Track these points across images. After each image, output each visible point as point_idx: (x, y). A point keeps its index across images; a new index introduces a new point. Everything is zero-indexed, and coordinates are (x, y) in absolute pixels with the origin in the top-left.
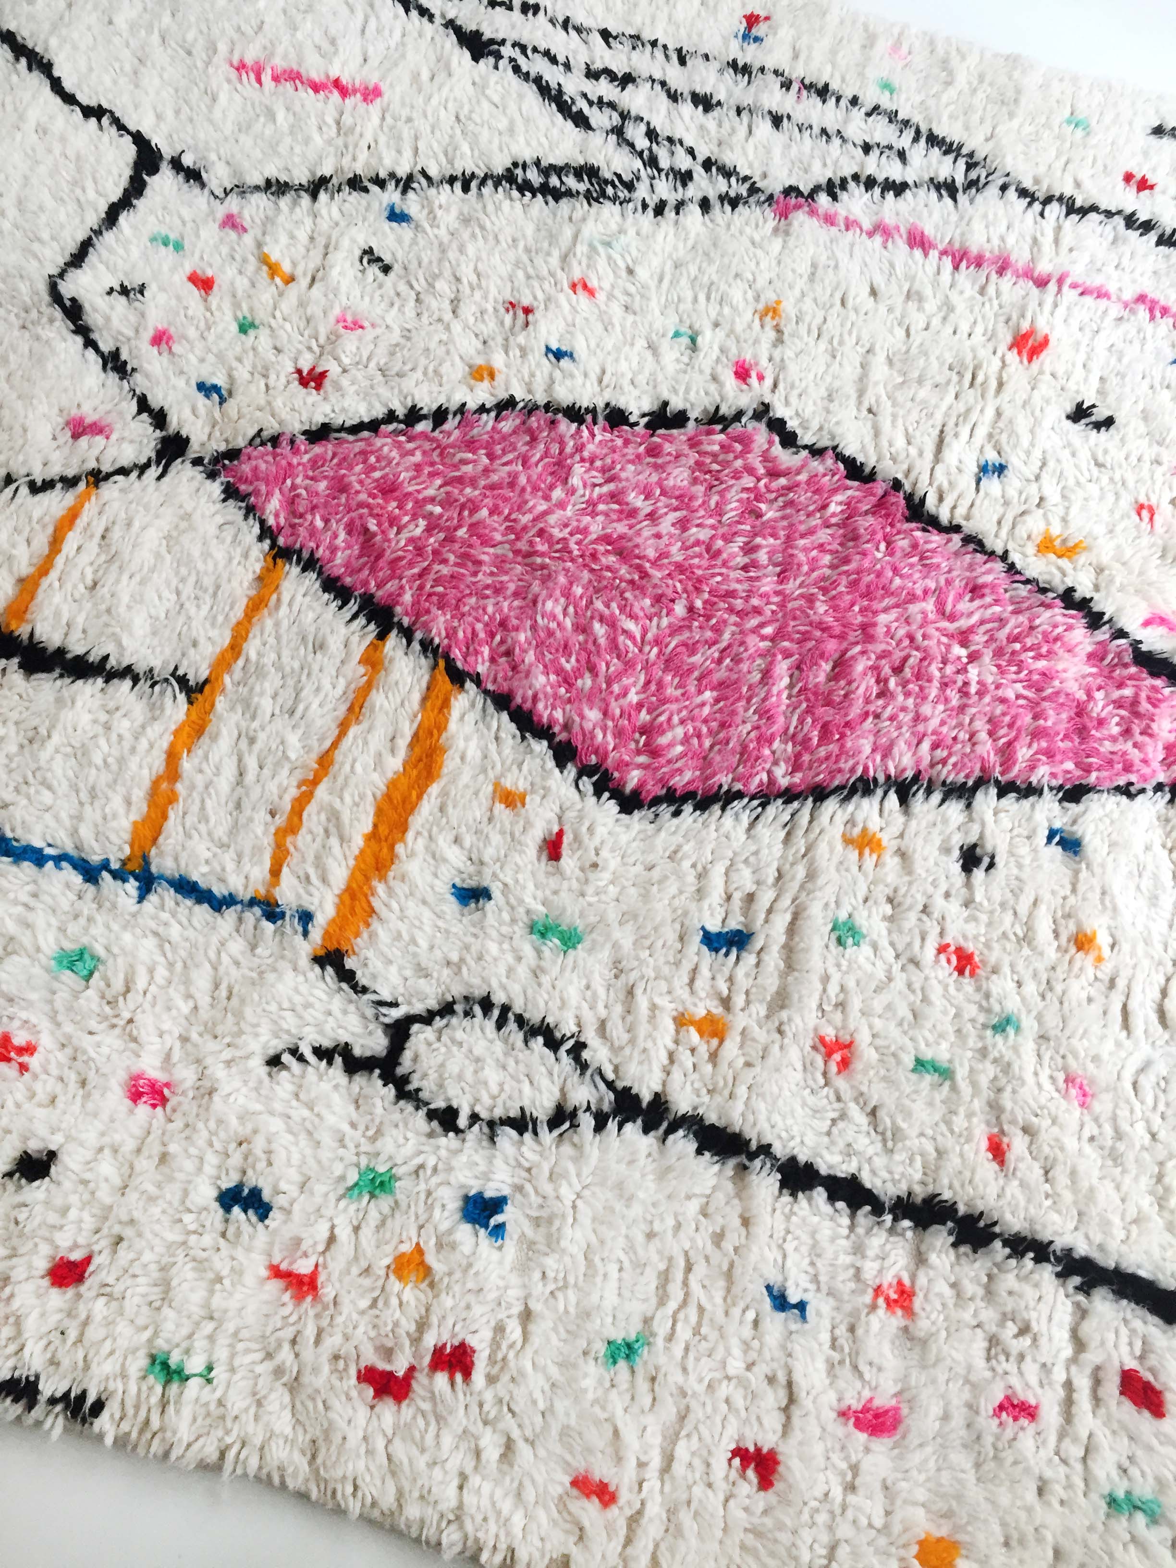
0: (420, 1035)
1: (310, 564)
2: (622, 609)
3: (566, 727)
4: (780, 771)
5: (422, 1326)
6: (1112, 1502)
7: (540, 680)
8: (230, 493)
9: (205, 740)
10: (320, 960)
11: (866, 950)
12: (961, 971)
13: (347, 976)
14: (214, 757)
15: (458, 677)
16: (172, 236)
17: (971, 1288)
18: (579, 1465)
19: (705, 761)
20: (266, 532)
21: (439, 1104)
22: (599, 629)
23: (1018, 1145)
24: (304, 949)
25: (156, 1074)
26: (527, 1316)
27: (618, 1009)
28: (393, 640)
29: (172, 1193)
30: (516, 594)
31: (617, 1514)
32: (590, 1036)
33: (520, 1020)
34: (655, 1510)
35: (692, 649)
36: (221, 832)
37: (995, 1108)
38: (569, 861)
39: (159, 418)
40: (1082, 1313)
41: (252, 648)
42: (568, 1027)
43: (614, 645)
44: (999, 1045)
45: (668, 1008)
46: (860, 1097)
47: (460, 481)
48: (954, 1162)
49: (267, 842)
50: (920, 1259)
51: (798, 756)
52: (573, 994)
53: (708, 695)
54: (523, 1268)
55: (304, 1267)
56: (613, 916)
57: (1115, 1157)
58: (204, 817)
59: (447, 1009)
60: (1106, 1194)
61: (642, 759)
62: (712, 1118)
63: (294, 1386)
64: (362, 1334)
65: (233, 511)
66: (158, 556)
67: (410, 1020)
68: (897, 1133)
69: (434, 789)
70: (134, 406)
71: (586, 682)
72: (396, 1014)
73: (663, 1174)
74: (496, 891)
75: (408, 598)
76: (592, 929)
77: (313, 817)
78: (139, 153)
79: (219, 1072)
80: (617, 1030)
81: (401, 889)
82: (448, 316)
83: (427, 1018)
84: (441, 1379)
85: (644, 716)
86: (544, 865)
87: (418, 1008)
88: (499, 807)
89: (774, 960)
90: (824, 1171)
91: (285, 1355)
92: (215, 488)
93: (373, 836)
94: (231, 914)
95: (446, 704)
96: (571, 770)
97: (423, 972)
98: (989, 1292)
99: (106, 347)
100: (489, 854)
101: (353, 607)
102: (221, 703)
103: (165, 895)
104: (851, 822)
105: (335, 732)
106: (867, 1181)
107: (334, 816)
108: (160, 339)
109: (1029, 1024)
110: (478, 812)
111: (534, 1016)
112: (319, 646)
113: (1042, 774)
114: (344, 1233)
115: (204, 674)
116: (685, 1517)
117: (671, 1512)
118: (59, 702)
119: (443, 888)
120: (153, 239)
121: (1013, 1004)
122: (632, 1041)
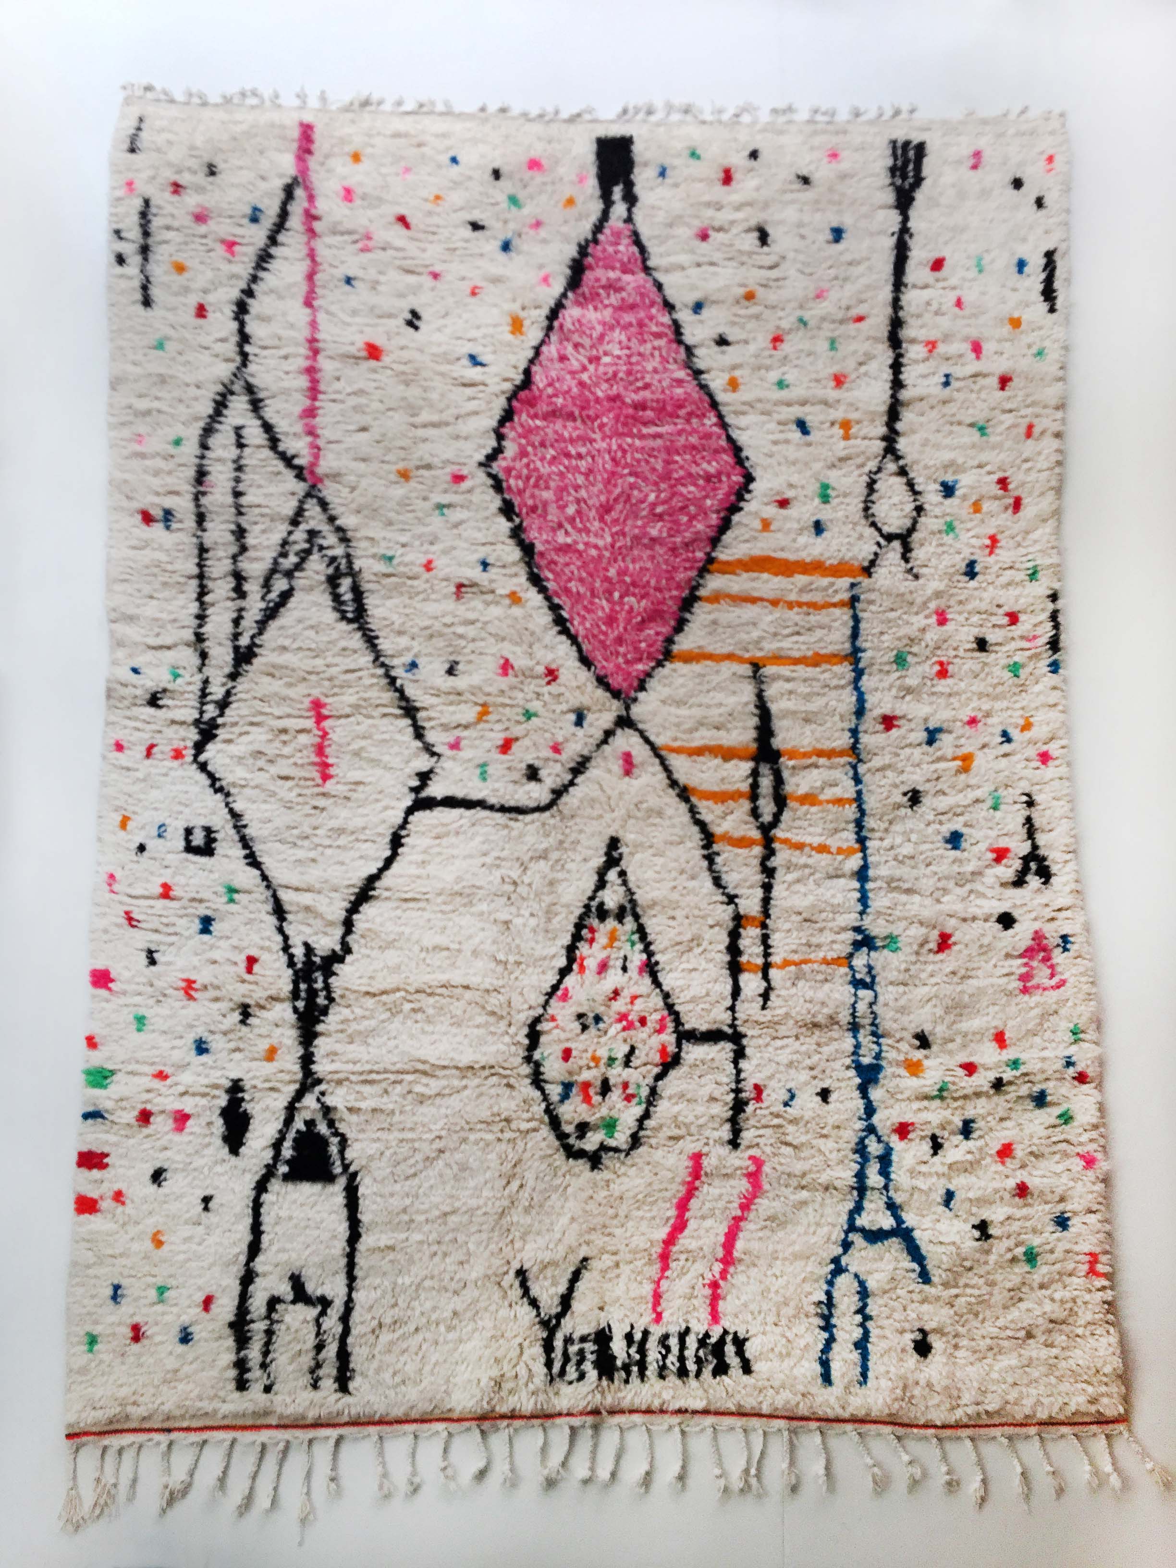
0: (886, 529)
1: (670, 641)
2: (643, 502)
3: (718, 512)
4: (707, 422)
5: (996, 498)
6: (980, 271)
7: (700, 527)
8: (642, 688)
9: (782, 653)
10: (870, 575)
11: (786, 377)
12: (782, 341)
13: (873, 563)
14: (789, 646)
15: (710, 560)
16: (478, 771)
17: (920, 322)
18: (1023, 437)
19: (716, 451)
20: (660, 664)
21: (914, 514)
22: (659, 509)
23: (855, 312)
24: (866, 582)
25: (935, 617)
26: (980, 466)
27: (850, 462)
28: (702, 592)
29: (976, 593)
30: (652, 549)
31: (1035, 421)
32: (866, 469)
33: (869, 495)
34: (1029, 411)
35: (654, 470)
36: (825, 631)
37: (842, 322)
38: (789, 494)
39: (608, 734)
40: (915, 286)
41: (726, 650)
42: (866, 479)
43: (664, 502)
44: (812, 323)
45: (843, 443)
46: (856, 369)
47: (592, 591)
48: (872, 333)
49: (824, 611)
50: (913, 341)
51: (698, 416)
52: (850, 480)
53: (677, 458)
54: (964, 471)
55: (988, 542)
56: (809, 473)
57: (846, 279)
58: (821, 640)
59: (873, 525)
60: (864, 281)
61: (724, 478)
62: (885, 418)
63: (1027, 533)
64: (1004, 516)
65: (651, 684)
66: (690, 707)
67: (882, 535)
68: (865, 354)
69: (773, 555)
70: (605, 747)
71: (692, 509)
72: (883, 542)
73: (914, 432)
74: (814, 519)
75: (675, 593)
76: (817, 480)
77: (806, 598)
78: (418, 809)
79: (929, 592)
80: (859, 461)
81: (827, 555)
82: (479, 625)
83: (879, 530)
84: (1010, 487)
85: (701, 482)
86: (794, 503)
87: (876, 533)
88: (772, 528)
89: (807, 408)
90: (891, 377)
91: (1019, 538)
92: (641, 695)
93: (804, 572)
94: (861, 615)
95: (727, 563)
96: (742, 504)
97: (861, 537)
98: (919, 316)
99: (569, 777)
100: (796, 526)
101: (688, 616)
102: (759, 654)
103: (860, 643)
104: (725, 391)
105: (759, 603)
106: (890, 361)
107: (801, 591)
108: (556, 749)
109: (799, 313)
110: (779, 535)
111: (865, 492)
112: (715, 622)
113: (666, 319)
114: (971, 534)
115: (748, 666)
116: (1029, 401)
117: (1028, 406)
118: (784, 717)
119: (819, 540)
120: (484, 779)
121: (793, 319)
122: (863, 453)
